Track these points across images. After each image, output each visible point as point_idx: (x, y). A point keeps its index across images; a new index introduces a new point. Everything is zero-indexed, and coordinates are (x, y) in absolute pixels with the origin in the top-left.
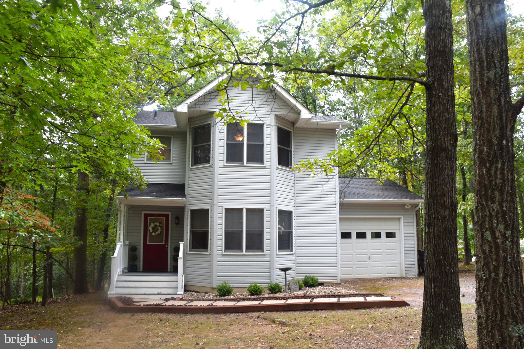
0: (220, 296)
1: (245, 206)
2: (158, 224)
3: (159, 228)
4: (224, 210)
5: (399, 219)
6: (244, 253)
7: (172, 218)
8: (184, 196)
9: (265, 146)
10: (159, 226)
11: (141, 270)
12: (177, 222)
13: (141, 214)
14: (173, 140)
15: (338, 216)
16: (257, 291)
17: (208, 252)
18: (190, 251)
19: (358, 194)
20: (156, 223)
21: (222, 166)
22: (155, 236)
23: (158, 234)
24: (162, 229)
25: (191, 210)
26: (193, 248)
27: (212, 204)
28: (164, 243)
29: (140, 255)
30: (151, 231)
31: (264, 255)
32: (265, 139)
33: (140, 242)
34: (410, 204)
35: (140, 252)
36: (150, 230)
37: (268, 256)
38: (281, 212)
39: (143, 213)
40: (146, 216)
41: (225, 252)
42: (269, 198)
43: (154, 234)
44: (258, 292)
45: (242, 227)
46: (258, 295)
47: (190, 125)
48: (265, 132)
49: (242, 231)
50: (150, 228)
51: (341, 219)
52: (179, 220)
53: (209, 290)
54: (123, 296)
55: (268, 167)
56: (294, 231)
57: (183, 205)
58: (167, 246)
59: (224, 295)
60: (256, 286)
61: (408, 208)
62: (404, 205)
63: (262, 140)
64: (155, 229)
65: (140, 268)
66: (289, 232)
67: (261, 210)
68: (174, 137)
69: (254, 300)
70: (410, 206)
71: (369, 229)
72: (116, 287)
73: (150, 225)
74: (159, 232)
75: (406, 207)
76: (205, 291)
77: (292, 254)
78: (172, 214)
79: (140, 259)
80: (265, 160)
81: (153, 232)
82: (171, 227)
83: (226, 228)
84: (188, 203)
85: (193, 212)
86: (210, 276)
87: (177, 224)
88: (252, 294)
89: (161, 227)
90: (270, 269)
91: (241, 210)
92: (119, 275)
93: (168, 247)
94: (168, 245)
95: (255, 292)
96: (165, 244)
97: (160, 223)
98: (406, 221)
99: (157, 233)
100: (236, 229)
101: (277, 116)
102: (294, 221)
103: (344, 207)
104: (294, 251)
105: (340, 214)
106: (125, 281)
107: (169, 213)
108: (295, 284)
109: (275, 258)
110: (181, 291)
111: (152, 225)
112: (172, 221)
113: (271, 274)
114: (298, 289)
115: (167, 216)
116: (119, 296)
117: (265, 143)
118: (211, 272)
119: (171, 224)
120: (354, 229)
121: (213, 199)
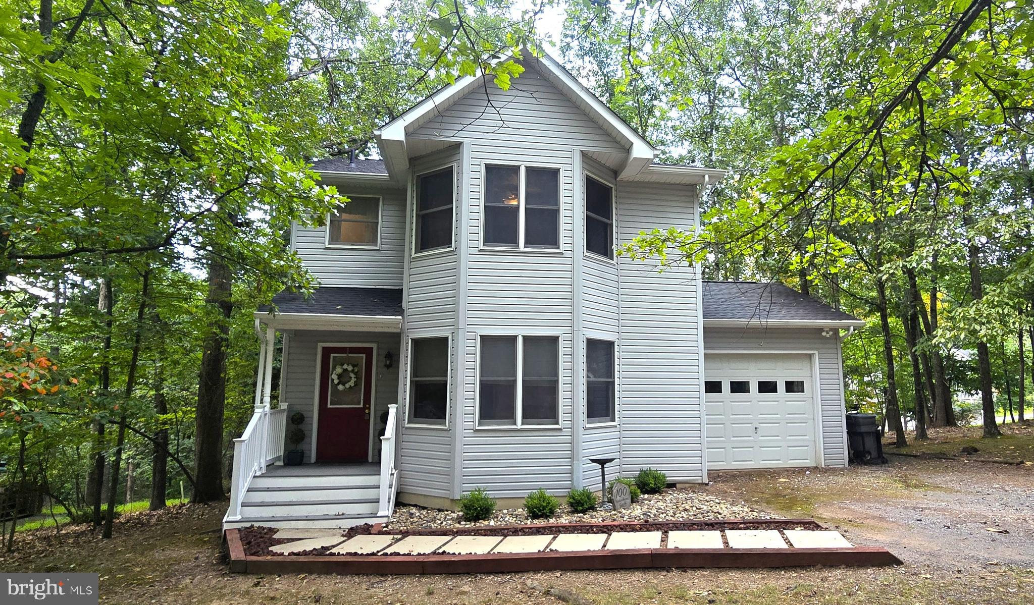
0: (467, 519)
1: (521, 332)
2: (350, 368)
3: (352, 375)
4: (479, 338)
5: (810, 357)
6: (519, 426)
7: (378, 355)
8: (400, 311)
9: (562, 213)
10: (353, 371)
11: (313, 460)
12: (388, 363)
13: (316, 348)
14: (383, 204)
15: (702, 351)
16: (544, 508)
17: (445, 424)
18: (409, 423)
19: (733, 310)
20: (345, 366)
21: (475, 251)
22: (344, 391)
23: (351, 387)
24: (358, 378)
25: (412, 339)
26: (415, 416)
27: (455, 327)
28: (361, 406)
29: (311, 430)
30: (336, 381)
31: (560, 430)
32: (562, 200)
33: (313, 405)
34: (831, 330)
35: (312, 424)
36: (333, 380)
37: (567, 431)
38: (592, 344)
39: (321, 345)
40: (327, 352)
41: (480, 424)
42: (568, 316)
43: (341, 387)
44: (547, 511)
45: (515, 374)
46: (546, 517)
47: (414, 172)
48: (562, 186)
49: (515, 381)
50: (334, 376)
51: (706, 356)
52: (392, 360)
53: (447, 504)
54: (256, 524)
55: (568, 254)
56: (617, 381)
57: (399, 331)
58: (367, 411)
59: (476, 519)
60: (542, 497)
61: (828, 336)
62: (820, 330)
63: (556, 202)
64: (343, 378)
65: (310, 457)
66: (609, 382)
67: (554, 340)
68: (383, 199)
69: (538, 531)
70: (831, 333)
71: (753, 374)
72: (244, 505)
73: (334, 368)
74: (352, 383)
75: (824, 334)
76: (438, 507)
77: (615, 427)
78: (378, 348)
79: (311, 438)
80: (562, 240)
81: (338, 384)
82: (377, 374)
83: (481, 376)
84: (407, 326)
85: (418, 344)
86: (449, 474)
87: (388, 367)
88: (535, 516)
89: (356, 374)
90: (572, 458)
91: (514, 338)
92: (255, 477)
93: (369, 413)
94: (369, 408)
95: (540, 511)
96: (364, 408)
97: (354, 366)
98: (824, 361)
99: (347, 386)
100: (503, 379)
101: (584, 154)
102: (617, 361)
103: (710, 333)
104: (617, 419)
105: (705, 348)
106: (268, 490)
107: (374, 346)
108: (622, 492)
109: (582, 436)
110: (386, 509)
111: (339, 370)
112: (378, 361)
113: (572, 470)
114: (629, 501)
115: (368, 352)
116: (248, 525)
117: (562, 207)
118: (452, 467)
119: (377, 367)
120: (726, 375)
121: (456, 318)
